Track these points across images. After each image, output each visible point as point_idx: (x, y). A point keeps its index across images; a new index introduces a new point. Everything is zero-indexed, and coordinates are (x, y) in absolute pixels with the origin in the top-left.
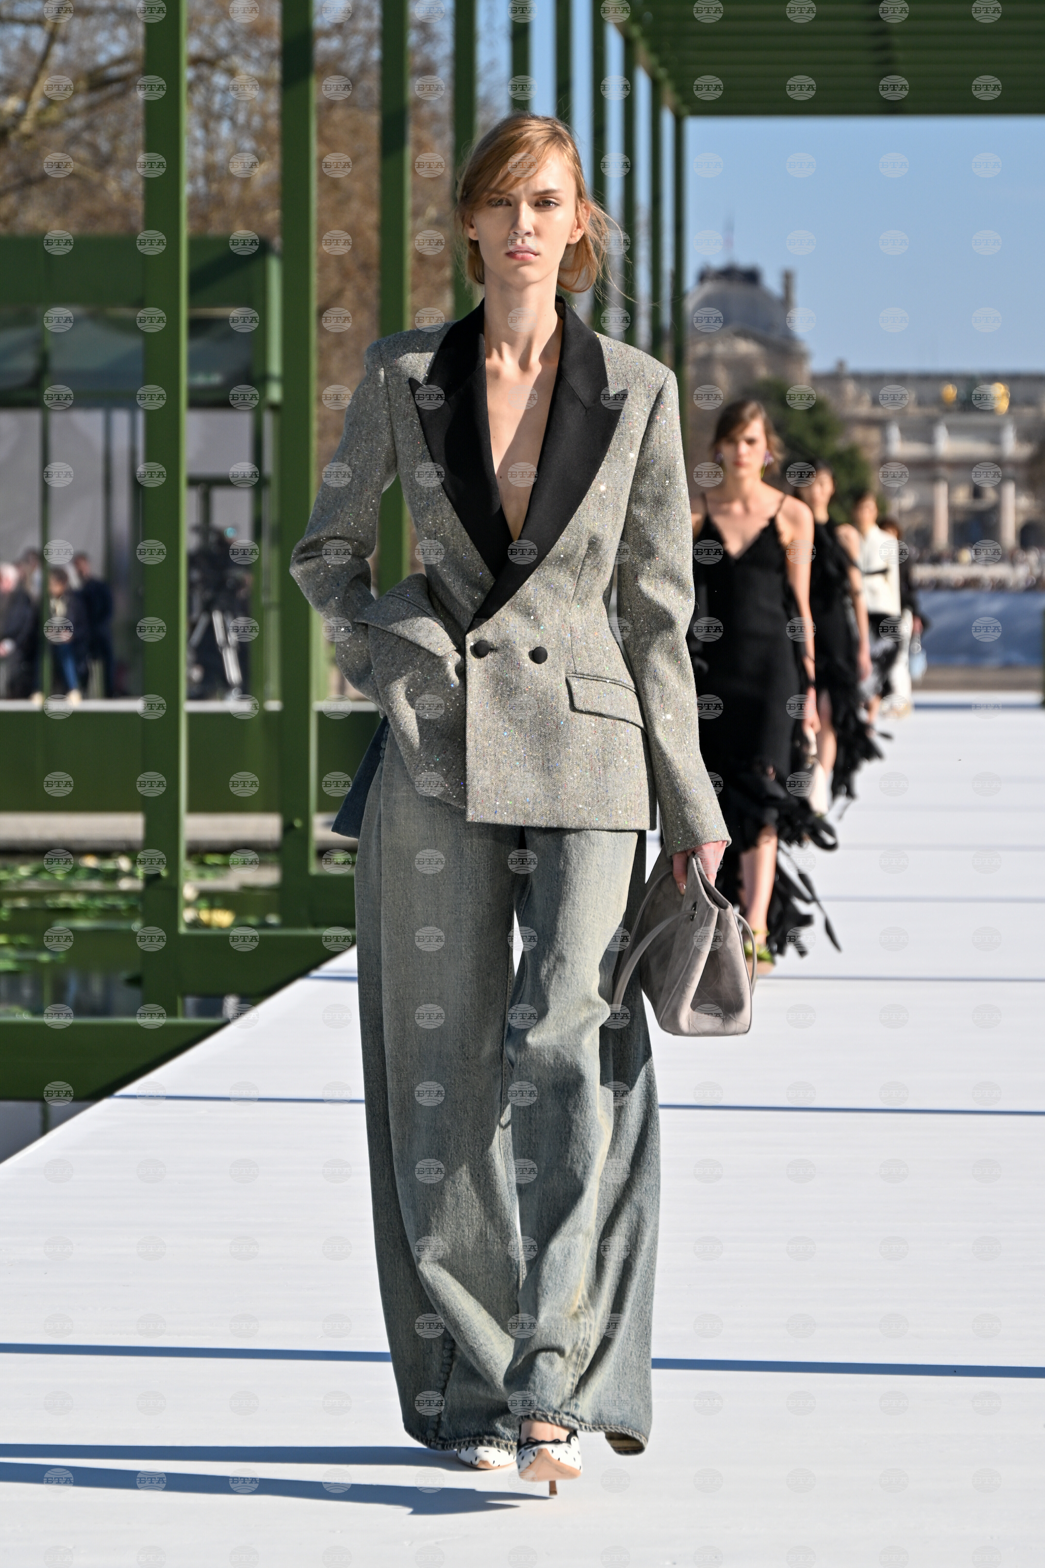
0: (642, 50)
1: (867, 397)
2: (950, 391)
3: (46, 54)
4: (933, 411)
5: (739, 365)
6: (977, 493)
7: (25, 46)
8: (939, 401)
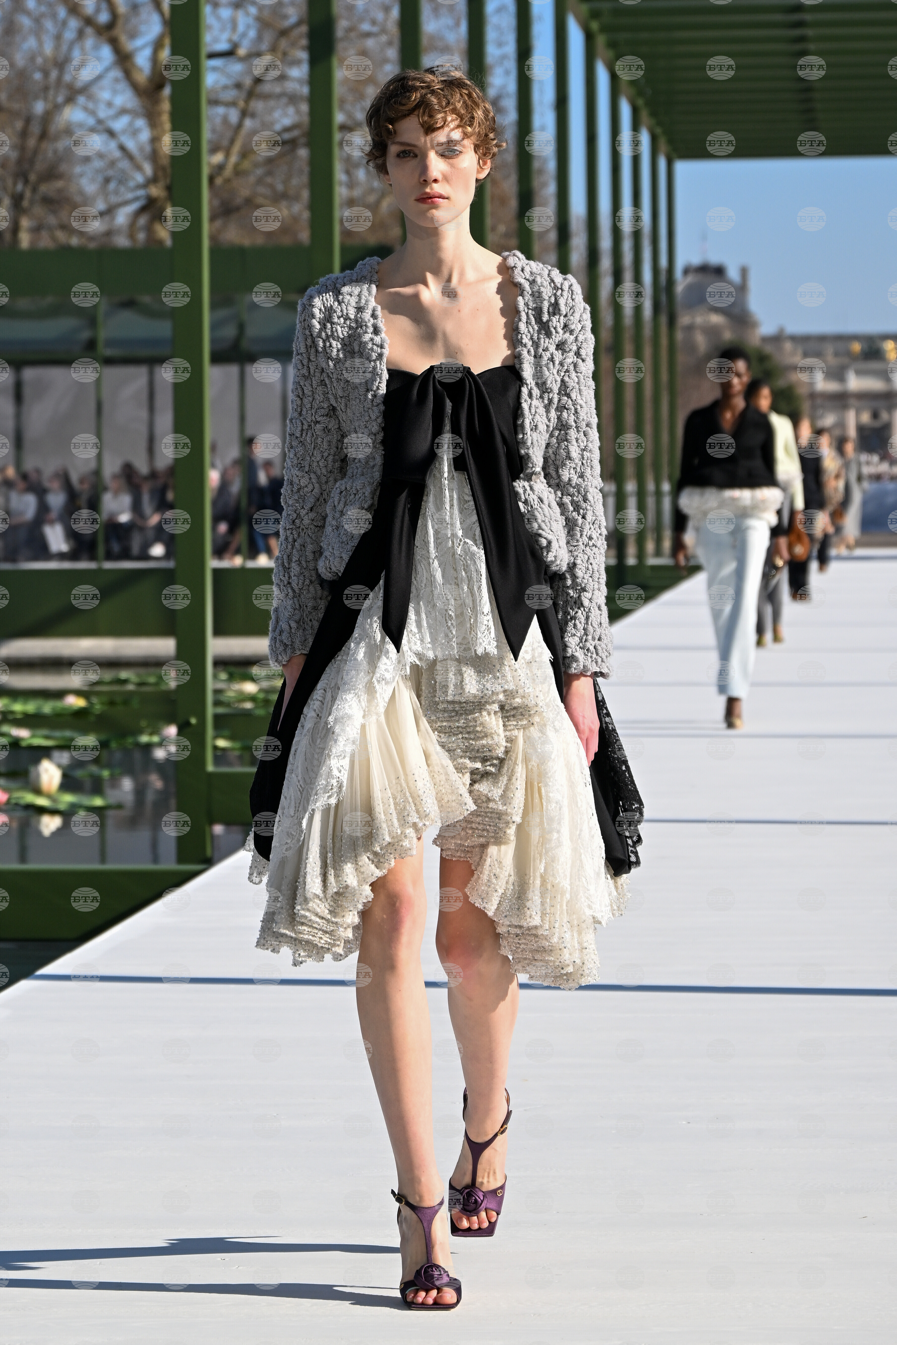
0: (644, 115)
1: (800, 351)
2: (857, 347)
3: (240, 125)
4: (845, 360)
5: (712, 331)
6: (875, 415)
7: (225, 120)
8: (849, 354)
